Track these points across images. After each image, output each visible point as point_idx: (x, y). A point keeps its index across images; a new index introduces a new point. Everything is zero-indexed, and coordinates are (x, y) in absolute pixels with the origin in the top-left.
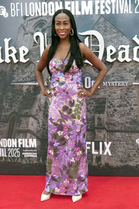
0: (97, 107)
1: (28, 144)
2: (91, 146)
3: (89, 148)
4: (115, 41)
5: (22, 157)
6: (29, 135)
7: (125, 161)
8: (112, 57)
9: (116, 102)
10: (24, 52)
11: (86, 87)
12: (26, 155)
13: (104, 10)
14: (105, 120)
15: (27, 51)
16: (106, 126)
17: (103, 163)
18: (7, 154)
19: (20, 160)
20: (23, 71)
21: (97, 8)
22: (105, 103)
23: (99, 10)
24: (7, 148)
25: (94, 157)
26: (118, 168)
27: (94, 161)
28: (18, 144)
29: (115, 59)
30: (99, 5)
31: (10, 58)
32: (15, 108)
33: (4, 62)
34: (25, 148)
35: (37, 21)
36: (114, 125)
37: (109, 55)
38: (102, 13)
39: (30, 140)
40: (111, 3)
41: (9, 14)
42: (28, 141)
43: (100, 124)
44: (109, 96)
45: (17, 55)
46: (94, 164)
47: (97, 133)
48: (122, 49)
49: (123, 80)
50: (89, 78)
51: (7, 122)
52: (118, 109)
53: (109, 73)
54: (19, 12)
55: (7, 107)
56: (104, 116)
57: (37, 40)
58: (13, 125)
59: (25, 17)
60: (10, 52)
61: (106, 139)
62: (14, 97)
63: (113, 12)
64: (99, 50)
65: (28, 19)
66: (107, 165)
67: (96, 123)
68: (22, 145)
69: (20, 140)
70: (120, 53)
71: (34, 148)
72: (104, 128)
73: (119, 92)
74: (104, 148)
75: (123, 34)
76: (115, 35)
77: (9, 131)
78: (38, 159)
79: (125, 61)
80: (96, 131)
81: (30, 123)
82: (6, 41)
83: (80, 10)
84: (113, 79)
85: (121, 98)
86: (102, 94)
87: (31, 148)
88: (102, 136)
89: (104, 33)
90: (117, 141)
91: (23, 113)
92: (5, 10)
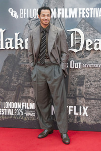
0: (78, 82)
1: (29, 107)
2: (73, 109)
4: (92, 36)
5: (24, 115)
6: (29, 100)
7: (98, 121)
8: (90, 47)
9: (92, 79)
11: (71, 67)
12: (28, 114)
13: (85, 15)
14: (84, 91)
16: (84, 95)
17: (82, 121)
18: (14, 113)
19: (22, 117)
21: (80, 13)
22: (84, 79)
23: (81, 15)
24: (14, 109)
25: (76, 117)
26: (92, 126)
27: (75, 120)
28: (21, 106)
29: (92, 49)
30: (81, 11)
31: (19, 46)
32: (21, 81)
33: (14, 49)
34: (26, 109)
35: (38, 21)
36: (90, 94)
37: (88, 45)
38: (83, 16)
39: (31, 104)
40: (90, 10)
41: (19, 17)
42: (29, 104)
43: (80, 94)
44: (87, 74)
45: (23, 44)
46: (75, 122)
47: (78, 100)
48: (97, 41)
49: (97, 63)
50: (73, 62)
51: (15, 91)
52: (93, 83)
53: (87, 58)
54: (26, 15)
55: (15, 80)
56: (83, 88)
58: (19, 93)
59: (30, 19)
60: (19, 42)
61: (84, 105)
62: (20, 73)
63: (91, 17)
64: (80, 42)
65: (31, 20)
66: (84, 123)
67: (77, 93)
68: (24, 107)
69: (23, 103)
70: (96, 45)
71: (33, 110)
72: (83, 97)
73: (94, 72)
74: (82, 111)
75: (98, 32)
76: (92, 32)
77: (16, 97)
78: (36, 117)
79: (99, 50)
80: (77, 98)
81: (31, 92)
82: (16, 34)
83: (68, 14)
84: (90, 62)
85: (95, 76)
86: (82, 73)
87: (31, 110)
88: (81, 102)
89: (84, 30)
90: (92, 106)
91: (26, 85)
92: (16, 13)
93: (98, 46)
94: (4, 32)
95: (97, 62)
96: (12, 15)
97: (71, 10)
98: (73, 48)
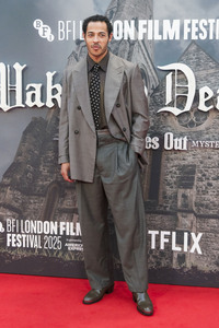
3: (167, 241)
4: (213, 80)
5: (65, 249)
9: (211, 173)
11: (166, 147)
12: (72, 247)
13: (197, 34)
17: (189, 266)
18: (42, 245)
21: (186, 30)
22: (194, 172)
23: (190, 34)
24: (43, 235)
27: (174, 261)
28: (59, 229)
29: (211, 107)
30: (190, 26)
31: (54, 100)
33: (45, 106)
34: (69, 237)
36: (207, 207)
38: (194, 37)
40: (209, 24)
41: (56, 37)
42: (75, 226)
43: (186, 205)
44: (201, 162)
46: (174, 267)
47: (180, 218)
50: (172, 135)
51: (44, 196)
52: (214, 182)
54: (70, 34)
56: (192, 193)
58: (54, 201)
59: (78, 42)
60: (54, 91)
63: (211, 38)
64: (187, 92)
65: (82, 44)
66: (194, 268)
67: (179, 203)
68: (65, 232)
69: (62, 224)
72: (192, 212)
76: (212, 71)
77: (47, 210)
80: (179, 215)
82: (50, 75)
83: (161, 33)
86: (190, 160)
88: (188, 223)
89: (196, 67)
90: (212, 231)
92: (49, 30)
94: (23, 71)
96: (41, 33)
97: (166, 23)
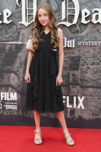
0: (72, 65)
1: (9, 98)
2: (66, 100)
6: (10, 89)
7: (97, 115)
8: (86, 19)
10: (7, 14)
14: (79, 77)
15: (10, 13)
16: (80, 82)
20: (6, 31)
25: (69, 110)
26: (90, 121)
37: (84, 17)
39: (11, 94)
48: (96, 12)
49: (97, 40)
53: (83, 34)
57: (19, 3)
61: (80, 94)
70: (94, 16)
71: (14, 101)
73: (92, 51)
74: (77, 102)
78: (18, 111)
79: (98, 23)
81: (11, 78)
84: (87, 39)
85: (94, 57)
87: (12, 101)
91: (5, 70)
93: (97, 17)
95: (95, 39)
98: (65, 20)
